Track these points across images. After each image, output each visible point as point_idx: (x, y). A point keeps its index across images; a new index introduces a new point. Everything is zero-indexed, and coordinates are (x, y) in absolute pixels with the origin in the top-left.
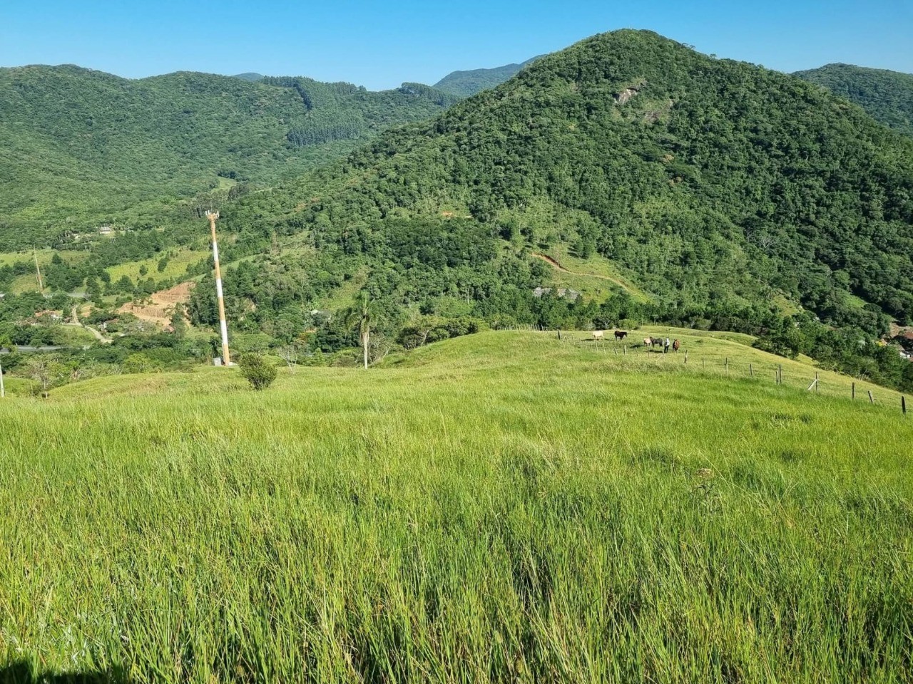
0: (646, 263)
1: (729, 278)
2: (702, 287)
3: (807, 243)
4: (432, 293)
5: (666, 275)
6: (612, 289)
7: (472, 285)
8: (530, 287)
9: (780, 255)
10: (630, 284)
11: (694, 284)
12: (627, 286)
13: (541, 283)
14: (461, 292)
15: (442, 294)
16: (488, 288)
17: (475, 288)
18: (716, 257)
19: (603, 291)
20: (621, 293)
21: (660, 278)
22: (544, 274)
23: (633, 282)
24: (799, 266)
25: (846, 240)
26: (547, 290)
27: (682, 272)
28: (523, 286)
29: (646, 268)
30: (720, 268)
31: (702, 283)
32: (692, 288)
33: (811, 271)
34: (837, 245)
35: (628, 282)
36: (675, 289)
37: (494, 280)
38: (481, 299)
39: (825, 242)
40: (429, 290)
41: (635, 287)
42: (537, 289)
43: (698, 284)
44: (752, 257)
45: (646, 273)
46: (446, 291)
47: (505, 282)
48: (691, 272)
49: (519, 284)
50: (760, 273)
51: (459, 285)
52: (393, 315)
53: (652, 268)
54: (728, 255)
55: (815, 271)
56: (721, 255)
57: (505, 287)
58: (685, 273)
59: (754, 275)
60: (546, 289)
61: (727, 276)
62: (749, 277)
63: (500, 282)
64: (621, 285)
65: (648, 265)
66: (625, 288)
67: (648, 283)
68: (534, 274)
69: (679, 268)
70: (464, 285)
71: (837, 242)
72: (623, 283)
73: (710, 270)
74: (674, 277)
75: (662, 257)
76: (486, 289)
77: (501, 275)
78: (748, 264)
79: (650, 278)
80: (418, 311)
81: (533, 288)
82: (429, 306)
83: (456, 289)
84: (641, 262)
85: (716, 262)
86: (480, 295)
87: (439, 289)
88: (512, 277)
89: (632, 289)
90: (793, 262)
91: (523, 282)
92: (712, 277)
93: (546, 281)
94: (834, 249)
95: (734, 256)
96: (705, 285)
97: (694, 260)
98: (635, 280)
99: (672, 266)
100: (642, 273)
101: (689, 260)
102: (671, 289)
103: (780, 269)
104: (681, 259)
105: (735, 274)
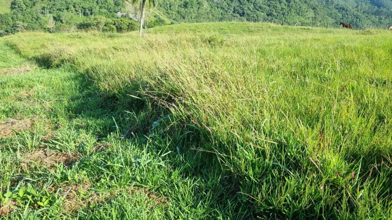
0: (169, 5)
1: (203, 16)
2: (193, 19)
3: (230, 4)
4: (60, 10)
5: (178, 12)
6: (155, 16)
7: (82, 7)
8: (114, 11)
9: (221, 8)
10: (163, 15)
11: (190, 17)
12: (162, 15)
13: (120, 9)
14: (76, 11)
15: (65, 11)
16: (92, 10)
17: (84, 9)
18: (198, 6)
19: (151, 17)
20: (159, 19)
21: (175, 13)
22: (121, 5)
23: (164, 14)
24: (229, 13)
25: (245, 4)
26: (125, 14)
27: (185, 11)
28: (110, 10)
29: (169, 8)
30: (200, 11)
31: (193, 17)
32: (189, 19)
33: (233, 16)
34: (241, 6)
35: (162, 14)
36: (182, 18)
37: (95, 5)
38: (87, 15)
39: (237, 4)
40: (57, 7)
41: (165, 16)
42: (119, 13)
43: (191, 18)
44: (212, 7)
45: (169, 10)
46: (68, 9)
47: (101, 7)
48: (188, 12)
49: (109, 9)
50: (215, 15)
51: (74, 7)
52: (37, 20)
53: (172, 8)
54: (203, 6)
55: (234, 16)
56: (200, 5)
57: (101, 10)
58: (186, 12)
59: (213, 15)
60: (123, 13)
61: (203, 15)
62: (211, 16)
63: (98, 8)
64: (159, 15)
65: (170, 7)
66: (161, 17)
67: (171, 15)
68: (115, 4)
69: (183, 9)
70: (78, 7)
71: (241, 4)
72: (160, 14)
73: (196, 12)
74: (181, 13)
75: (176, 3)
76: (91, 10)
77: (98, 4)
78: (210, 10)
79: (171, 13)
80: (52, 19)
81: (116, 12)
82: (59, 17)
83: (73, 9)
84: (166, 4)
85: (198, 8)
86: (87, 13)
87: (63, 7)
88: (104, 5)
89: (164, 17)
90: (227, 12)
91: (110, 9)
92: (197, 15)
93: (123, 9)
94: (240, 7)
95: (205, 6)
96: (194, 18)
97: (189, 6)
98: (165, 13)
99: (180, 8)
100: (167, 10)
101: (187, 5)
102: (180, 19)
103: (222, 14)
104: (184, 6)
105: (206, 14)
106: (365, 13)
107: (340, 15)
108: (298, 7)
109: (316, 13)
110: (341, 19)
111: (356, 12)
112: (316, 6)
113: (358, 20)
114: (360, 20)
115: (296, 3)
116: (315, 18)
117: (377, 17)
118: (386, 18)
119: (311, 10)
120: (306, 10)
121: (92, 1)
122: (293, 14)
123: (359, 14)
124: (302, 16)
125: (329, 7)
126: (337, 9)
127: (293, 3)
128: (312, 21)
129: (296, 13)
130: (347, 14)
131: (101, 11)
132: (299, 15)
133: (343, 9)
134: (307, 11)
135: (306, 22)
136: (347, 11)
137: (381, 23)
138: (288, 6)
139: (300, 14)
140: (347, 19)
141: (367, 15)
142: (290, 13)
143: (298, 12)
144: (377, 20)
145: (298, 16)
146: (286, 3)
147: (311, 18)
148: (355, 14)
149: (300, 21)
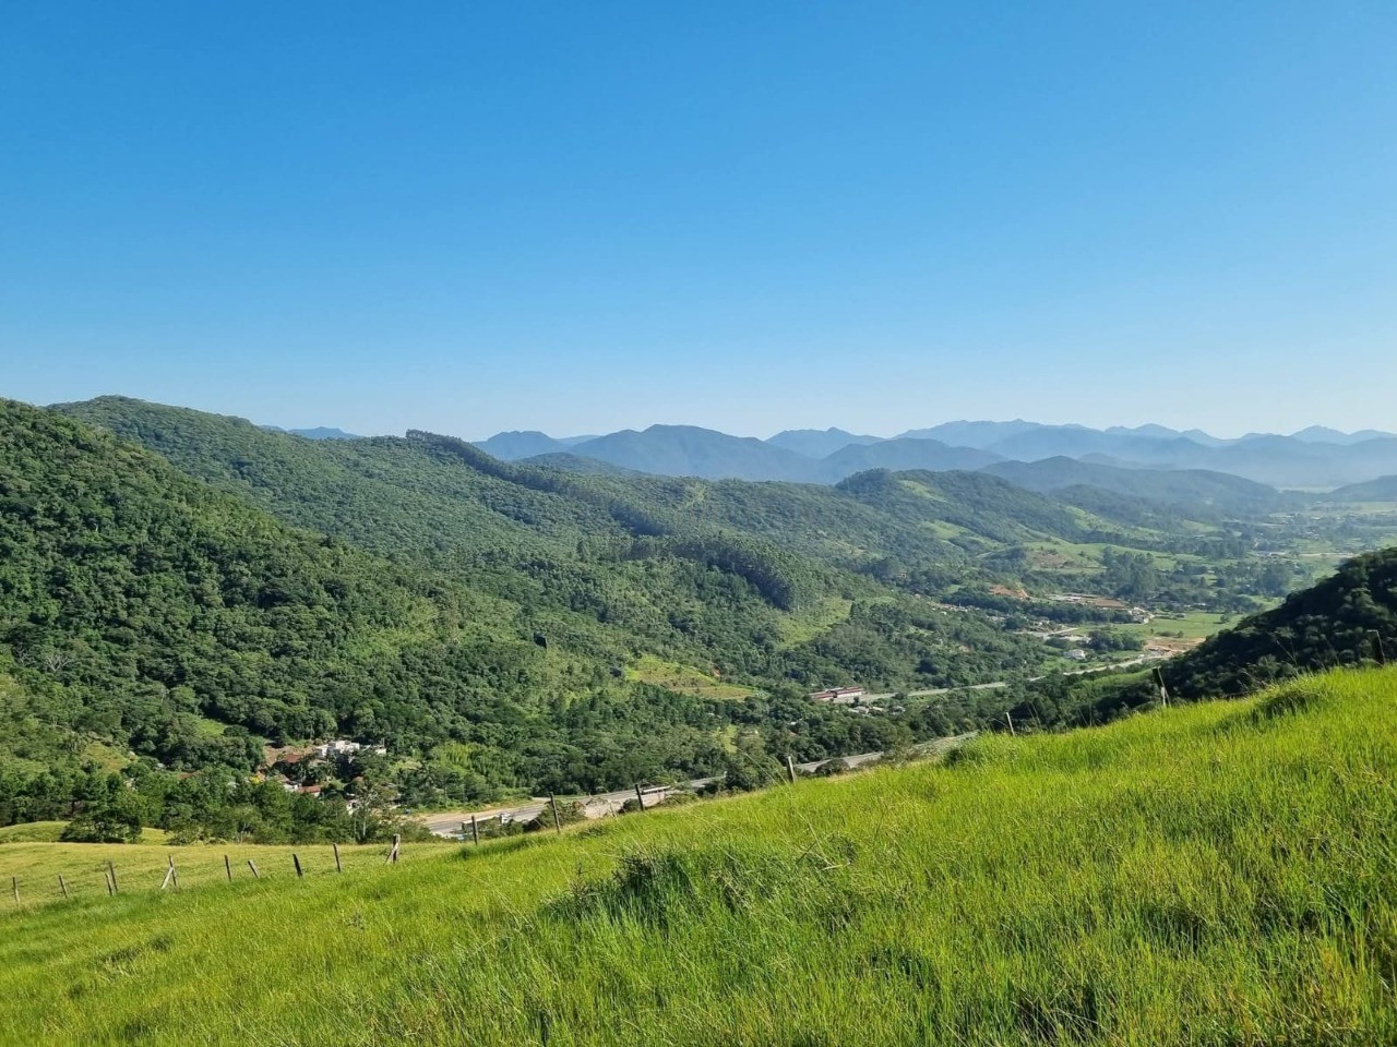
3: (121, 654)
9: (83, 679)
24: (117, 690)
25: (179, 642)
33: (136, 694)
34: (168, 651)
39: (150, 649)
44: (35, 690)
50: (53, 714)
55: (143, 694)
59: (45, 718)
62: (33, 723)
71: (168, 645)
78: (29, 703)
90: (106, 686)
94: (164, 656)
95: (2, 694)
103: (86, 701)
106: (604, 562)
107: (538, 584)
108: (377, 604)
109: (442, 605)
110: (542, 594)
111: (580, 564)
112: (437, 584)
113: (591, 586)
114: (595, 584)
115: (368, 592)
116: (442, 620)
117: (640, 562)
118: (663, 559)
119: (423, 599)
120: (407, 605)
122: (366, 628)
123: (587, 567)
124: (396, 626)
125: (499, 569)
126: (525, 568)
127: (357, 595)
128: (434, 633)
129: (373, 622)
130: (556, 577)
132: (386, 626)
133: (541, 565)
134: (410, 608)
135: (414, 640)
136: (552, 567)
137: (653, 576)
138: (342, 607)
139: (388, 620)
140: (559, 589)
141: (611, 565)
142: (352, 629)
143: (379, 616)
144: (642, 570)
145: (383, 630)
146: (332, 601)
147: (431, 625)
148: (577, 570)
149: (395, 644)
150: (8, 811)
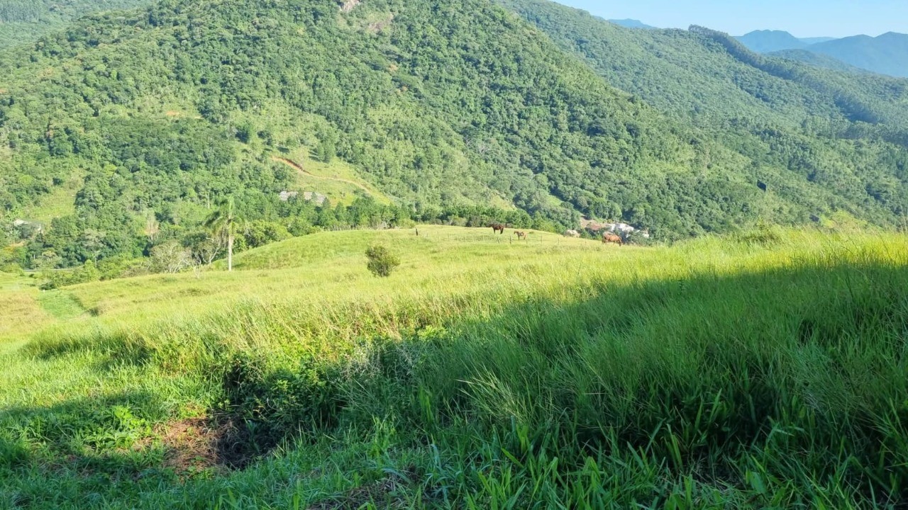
0: (384, 167)
1: (456, 181)
2: (434, 189)
3: (513, 150)
4: (168, 199)
5: (402, 178)
6: (355, 192)
7: (212, 190)
8: (274, 191)
9: (494, 160)
10: (371, 187)
11: (427, 186)
12: (369, 189)
13: (286, 186)
14: (200, 197)
15: (179, 199)
17: (216, 192)
18: (444, 162)
19: (347, 194)
20: (364, 196)
21: (397, 181)
22: (288, 178)
23: (374, 185)
24: (510, 170)
25: (543, 148)
26: (294, 194)
27: (416, 175)
28: (267, 190)
29: (384, 172)
30: (448, 172)
31: (434, 185)
32: (426, 191)
33: (518, 174)
34: (536, 152)
35: (369, 185)
36: (411, 191)
37: (236, 183)
39: (527, 150)
40: (164, 194)
41: (376, 190)
42: (282, 193)
43: (430, 187)
44: (473, 162)
45: (384, 177)
46: (184, 195)
47: (248, 186)
48: (424, 175)
49: (264, 188)
50: (480, 177)
51: (197, 190)
52: (124, 223)
53: (389, 172)
54: (453, 160)
55: (522, 175)
56: (447, 160)
57: (249, 191)
58: (419, 176)
59: (476, 178)
60: (292, 193)
61: (454, 179)
62: (471, 180)
63: (243, 186)
64: (362, 187)
65: (386, 170)
66: (367, 191)
67: (387, 186)
68: (277, 177)
69: (413, 171)
70: (203, 189)
71: (536, 149)
72: (365, 186)
73: (440, 174)
74: (410, 180)
75: (397, 162)
76: (228, 193)
77: (242, 179)
78: (470, 168)
79: (388, 181)
80: (153, 218)
81: (278, 192)
82: (166, 212)
83: (194, 194)
84: (379, 166)
85: (444, 167)
87: (175, 194)
88: (254, 181)
89: (374, 191)
90: (504, 166)
91: (267, 186)
92: (442, 180)
93: (291, 185)
94: (534, 156)
95: (458, 161)
96: (437, 187)
97: (425, 165)
98: (376, 183)
99: (407, 170)
100: (380, 177)
101: (421, 164)
102: (408, 191)
103: (495, 173)
104: (414, 164)
105: (461, 177)
106: (822, 138)
107: (766, 147)
108: (657, 143)
109: (698, 150)
110: (768, 154)
111: (802, 136)
112: (697, 136)
115: (653, 134)
116: (697, 161)
117: (851, 142)
119: (686, 145)
120: (676, 147)
121: (230, 176)
122: (648, 158)
124: (667, 160)
125: (739, 131)
126: (758, 134)
127: (646, 136)
128: (689, 168)
129: (653, 155)
130: (781, 143)
131: (248, 193)
132: (660, 159)
133: (772, 133)
134: (677, 150)
135: (676, 171)
136: (780, 136)
138: (635, 142)
139: (662, 155)
140: (782, 152)
141: (827, 140)
142: (639, 158)
143: (657, 152)
145: (658, 161)
146: (630, 138)
147: (689, 163)
148: (798, 140)
149: (664, 172)
150: (479, 220)
